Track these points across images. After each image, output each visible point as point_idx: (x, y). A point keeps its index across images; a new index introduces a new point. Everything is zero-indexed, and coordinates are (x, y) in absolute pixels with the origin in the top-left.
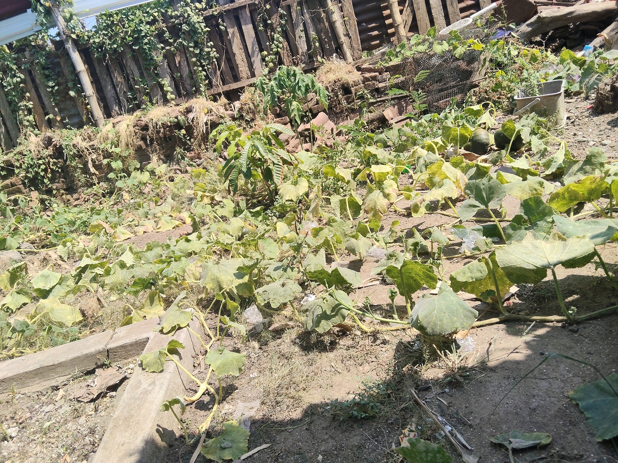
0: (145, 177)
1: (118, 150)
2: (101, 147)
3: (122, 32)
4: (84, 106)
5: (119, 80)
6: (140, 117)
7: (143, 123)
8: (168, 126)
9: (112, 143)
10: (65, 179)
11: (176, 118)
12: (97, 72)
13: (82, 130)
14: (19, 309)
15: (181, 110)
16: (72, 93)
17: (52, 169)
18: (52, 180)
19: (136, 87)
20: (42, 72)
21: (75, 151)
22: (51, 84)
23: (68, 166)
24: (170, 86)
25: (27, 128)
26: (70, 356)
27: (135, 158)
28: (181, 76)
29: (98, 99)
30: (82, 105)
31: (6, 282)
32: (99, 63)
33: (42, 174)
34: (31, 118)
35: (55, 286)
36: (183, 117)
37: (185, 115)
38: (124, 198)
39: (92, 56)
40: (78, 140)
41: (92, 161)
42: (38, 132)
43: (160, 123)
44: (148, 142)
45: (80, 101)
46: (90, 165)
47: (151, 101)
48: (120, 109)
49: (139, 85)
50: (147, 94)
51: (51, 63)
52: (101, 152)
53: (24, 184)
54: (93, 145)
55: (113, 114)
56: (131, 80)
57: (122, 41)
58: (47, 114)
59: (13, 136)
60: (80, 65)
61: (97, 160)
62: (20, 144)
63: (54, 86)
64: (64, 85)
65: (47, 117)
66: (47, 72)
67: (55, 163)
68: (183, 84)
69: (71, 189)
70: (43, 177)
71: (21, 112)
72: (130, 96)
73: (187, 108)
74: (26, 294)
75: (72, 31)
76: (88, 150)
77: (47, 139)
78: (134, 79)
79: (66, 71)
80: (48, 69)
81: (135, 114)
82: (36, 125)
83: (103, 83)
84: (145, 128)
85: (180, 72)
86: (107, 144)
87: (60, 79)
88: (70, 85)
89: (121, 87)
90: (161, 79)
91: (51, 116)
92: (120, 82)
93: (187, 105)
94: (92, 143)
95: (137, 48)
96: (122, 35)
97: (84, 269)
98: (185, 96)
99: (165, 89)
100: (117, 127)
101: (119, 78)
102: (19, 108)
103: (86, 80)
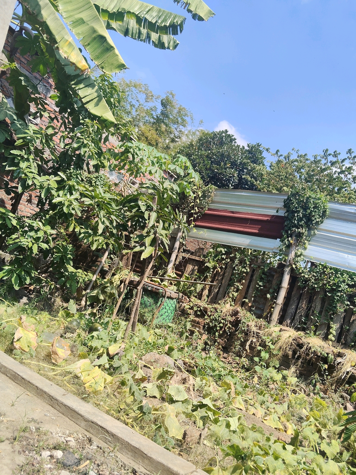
0: (278, 377)
1: (272, 347)
2: (264, 338)
3: (326, 281)
4: (269, 308)
5: (303, 306)
6: (302, 337)
7: (301, 342)
8: (317, 355)
9: (271, 340)
10: (228, 341)
11: (328, 354)
12: (293, 294)
13: (259, 320)
14: (150, 397)
15: (334, 351)
16: (269, 296)
17: (225, 330)
18: (220, 336)
19: (312, 317)
20: (261, 274)
21: (246, 329)
22: (261, 284)
23: (236, 335)
24: (336, 331)
25: (229, 298)
26: (159, 459)
27: (279, 359)
28: (349, 330)
29: (281, 308)
30: (269, 306)
31: (157, 375)
32: (297, 289)
33: (218, 328)
34: (236, 294)
35: (179, 401)
36: (333, 357)
37: (335, 356)
38: (254, 380)
39: (296, 283)
40: (252, 324)
41: (251, 342)
42: (233, 305)
43: (313, 350)
44: (296, 356)
45: (270, 303)
46: (248, 343)
47: (315, 332)
48: (291, 323)
49: (314, 317)
50: (316, 326)
51: (269, 273)
52: (260, 340)
53: (204, 327)
54: (259, 333)
55: (284, 323)
56: (311, 311)
57: (322, 286)
58: (245, 298)
59: (218, 297)
60: (285, 284)
61: (255, 344)
62: (219, 304)
63: (262, 286)
64: (267, 289)
65: (244, 300)
66: (263, 276)
67: (229, 328)
68: (346, 336)
69: (226, 349)
70: (217, 331)
71: (233, 288)
72: (303, 320)
73: (339, 353)
74: (161, 391)
75: (295, 263)
76: (254, 334)
77: (236, 311)
78: (313, 312)
79: (274, 282)
80: (265, 274)
81: (299, 332)
82: (235, 300)
83: (291, 302)
84: (300, 346)
85: (350, 327)
86: (268, 338)
87: (267, 284)
88: (271, 291)
89: (301, 311)
90: (332, 323)
91: (247, 301)
92: (303, 307)
93: (341, 351)
94: (259, 331)
95: (329, 295)
96: (325, 282)
97: (202, 406)
98: (342, 344)
99: (331, 330)
100: (282, 333)
101: (304, 305)
102: (233, 285)
103: (283, 294)
